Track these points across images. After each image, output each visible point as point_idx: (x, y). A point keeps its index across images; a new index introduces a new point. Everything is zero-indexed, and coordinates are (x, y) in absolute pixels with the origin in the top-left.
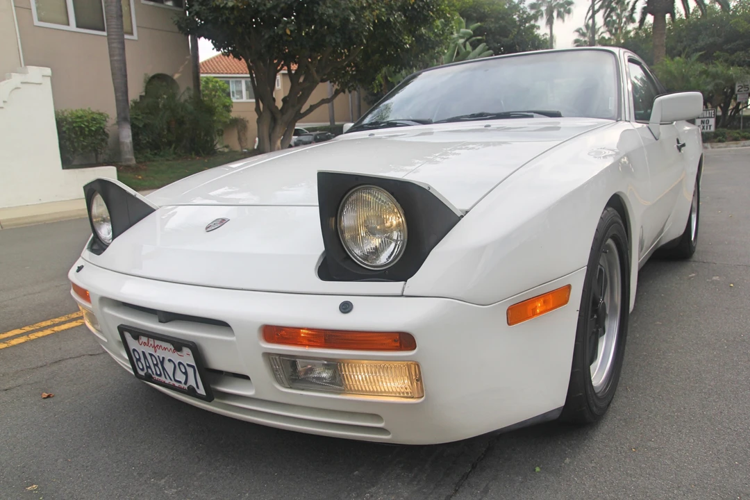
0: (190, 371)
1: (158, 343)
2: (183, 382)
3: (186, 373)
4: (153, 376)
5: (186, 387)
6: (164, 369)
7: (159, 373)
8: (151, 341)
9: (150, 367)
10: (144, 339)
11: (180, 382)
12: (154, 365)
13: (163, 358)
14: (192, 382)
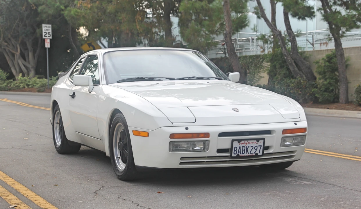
0: (259, 148)
1: (249, 141)
2: (253, 153)
3: (256, 150)
4: (240, 155)
5: (254, 154)
6: (247, 150)
7: (243, 153)
8: (246, 141)
9: (240, 152)
10: (243, 142)
11: (252, 153)
12: (243, 150)
13: (249, 146)
14: (257, 152)
